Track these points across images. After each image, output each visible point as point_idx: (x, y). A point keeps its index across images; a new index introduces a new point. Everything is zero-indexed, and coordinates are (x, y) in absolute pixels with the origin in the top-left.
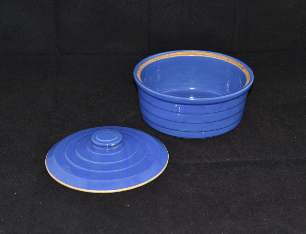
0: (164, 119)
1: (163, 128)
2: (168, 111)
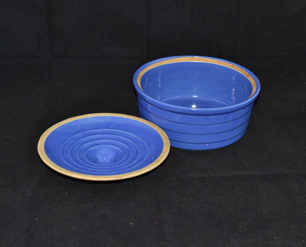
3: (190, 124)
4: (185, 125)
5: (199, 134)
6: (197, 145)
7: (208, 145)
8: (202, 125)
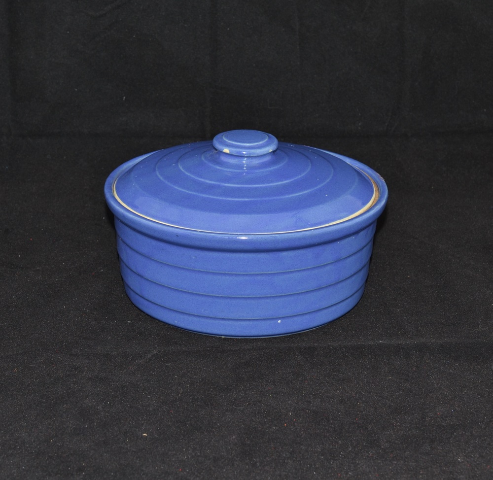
0: (185, 292)
1: (182, 316)
2: (194, 271)
3: (239, 275)
4: (228, 277)
5: (260, 298)
6: (256, 323)
7: (282, 322)
8: (266, 274)
